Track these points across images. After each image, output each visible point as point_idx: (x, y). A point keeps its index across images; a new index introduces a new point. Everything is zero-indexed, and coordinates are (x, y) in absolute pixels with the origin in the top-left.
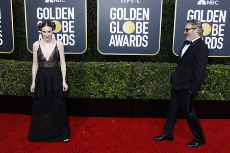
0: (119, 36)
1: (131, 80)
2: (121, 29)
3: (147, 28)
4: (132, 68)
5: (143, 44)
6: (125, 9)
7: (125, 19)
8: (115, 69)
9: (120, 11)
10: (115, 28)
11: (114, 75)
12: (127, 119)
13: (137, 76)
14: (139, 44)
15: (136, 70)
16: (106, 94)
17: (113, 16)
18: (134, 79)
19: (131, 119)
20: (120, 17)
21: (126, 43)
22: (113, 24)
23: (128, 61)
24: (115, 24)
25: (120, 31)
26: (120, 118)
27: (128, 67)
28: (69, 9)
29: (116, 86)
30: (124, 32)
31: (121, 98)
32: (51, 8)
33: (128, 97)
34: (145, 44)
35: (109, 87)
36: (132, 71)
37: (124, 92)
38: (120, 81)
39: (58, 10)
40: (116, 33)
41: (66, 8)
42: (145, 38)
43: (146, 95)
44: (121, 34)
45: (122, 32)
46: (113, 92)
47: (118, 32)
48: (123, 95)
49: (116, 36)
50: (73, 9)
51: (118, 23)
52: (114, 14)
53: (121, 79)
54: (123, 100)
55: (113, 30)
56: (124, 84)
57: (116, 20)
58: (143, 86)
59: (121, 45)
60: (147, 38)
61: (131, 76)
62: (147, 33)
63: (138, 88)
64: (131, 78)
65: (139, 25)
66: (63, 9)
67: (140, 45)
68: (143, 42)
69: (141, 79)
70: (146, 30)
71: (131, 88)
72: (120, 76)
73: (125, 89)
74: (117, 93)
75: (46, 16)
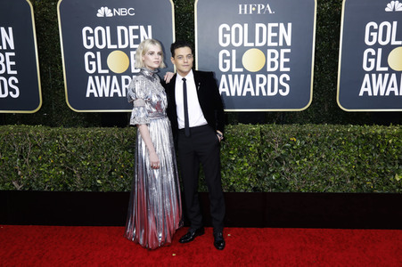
0: (236, 76)
1: (260, 158)
2: (239, 64)
3: (288, 60)
4: (262, 134)
5: (281, 91)
6: (246, 25)
7: (246, 44)
9: (237, 29)
10: (228, 62)
11: (227, 149)
12: (253, 229)
13: (271, 149)
14: (272, 91)
15: (269, 138)
17: (224, 40)
18: (265, 156)
19: (262, 230)
20: (237, 41)
21: (249, 90)
22: (224, 55)
23: (254, 124)
24: (228, 55)
25: (237, 67)
26: (242, 229)
27: (253, 133)
28: (142, 28)
29: (232, 169)
30: (244, 69)
31: (242, 191)
32: (108, 28)
33: (255, 189)
34: (284, 91)
36: (262, 140)
37: (247, 179)
38: (240, 160)
39: (122, 31)
40: (230, 72)
41: (137, 27)
42: (284, 80)
43: (287, 185)
44: (239, 74)
45: (241, 70)
46: (226, 180)
47: (234, 70)
48: (245, 184)
49: (230, 76)
50: (150, 27)
51: (234, 52)
52: (225, 35)
53: (241, 156)
54: (245, 194)
55: (224, 66)
56: (247, 165)
57: (230, 48)
58: (283, 169)
59: (239, 94)
60: (288, 79)
61: (259, 150)
62: (288, 69)
63: (273, 172)
64: (260, 154)
65: (273, 56)
66: (131, 28)
67: (275, 93)
68: (280, 87)
69: (278, 155)
70: (286, 65)
71: (260, 173)
72: (239, 150)
73: (248, 173)
74: (234, 182)
75: (101, 43)
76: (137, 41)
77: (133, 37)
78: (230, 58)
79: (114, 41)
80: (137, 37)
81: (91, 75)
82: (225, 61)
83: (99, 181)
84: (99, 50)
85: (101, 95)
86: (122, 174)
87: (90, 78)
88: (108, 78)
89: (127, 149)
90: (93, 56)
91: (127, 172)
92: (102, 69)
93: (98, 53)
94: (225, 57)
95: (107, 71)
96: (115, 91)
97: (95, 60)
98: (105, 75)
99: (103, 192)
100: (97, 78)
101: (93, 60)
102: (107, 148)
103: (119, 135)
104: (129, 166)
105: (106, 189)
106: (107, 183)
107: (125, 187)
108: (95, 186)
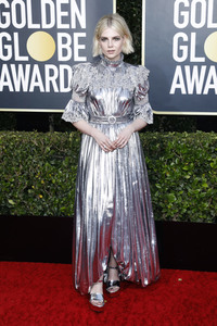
8: (183, 148)
9: (199, 5)
10: (185, 48)
11: (180, 164)
16: (161, 209)
17: (181, 20)
21: (212, 87)
22: (180, 39)
24: (186, 39)
26: (198, 273)
28: (73, 2)
29: (186, 190)
31: (199, 221)
35: (169, 191)
37: (207, 205)
38: (197, 179)
39: (48, 6)
41: (66, 1)
44: (199, 65)
45: (203, 60)
46: (178, 206)
48: (204, 212)
50: (83, 2)
52: (183, 13)
53: (198, 174)
55: (180, 54)
56: (206, 186)
57: (189, 30)
66: (59, 2)
72: (196, 166)
73: (208, 197)
74: (188, 209)
75: (19, 21)
76: (66, 20)
77: (61, 14)
78: (188, 43)
79: (37, 19)
80: (66, 14)
81: (5, 62)
82: (181, 47)
83: (11, 202)
84: (17, 30)
85: (18, 90)
86: (42, 194)
87: (5, 66)
88: (28, 67)
89: (48, 159)
90: (9, 38)
91: (48, 189)
92: (21, 55)
93: (16, 34)
94: (181, 42)
95: (26, 58)
96: (37, 84)
97: (12, 43)
98: (24, 63)
99: (16, 215)
100: (13, 66)
101: (8, 43)
102: (23, 158)
103: (39, 141)
104: (51, 182)
105: (19, 212)
106: (22, 203)
107: (44, 210)
108: (6, 207)
